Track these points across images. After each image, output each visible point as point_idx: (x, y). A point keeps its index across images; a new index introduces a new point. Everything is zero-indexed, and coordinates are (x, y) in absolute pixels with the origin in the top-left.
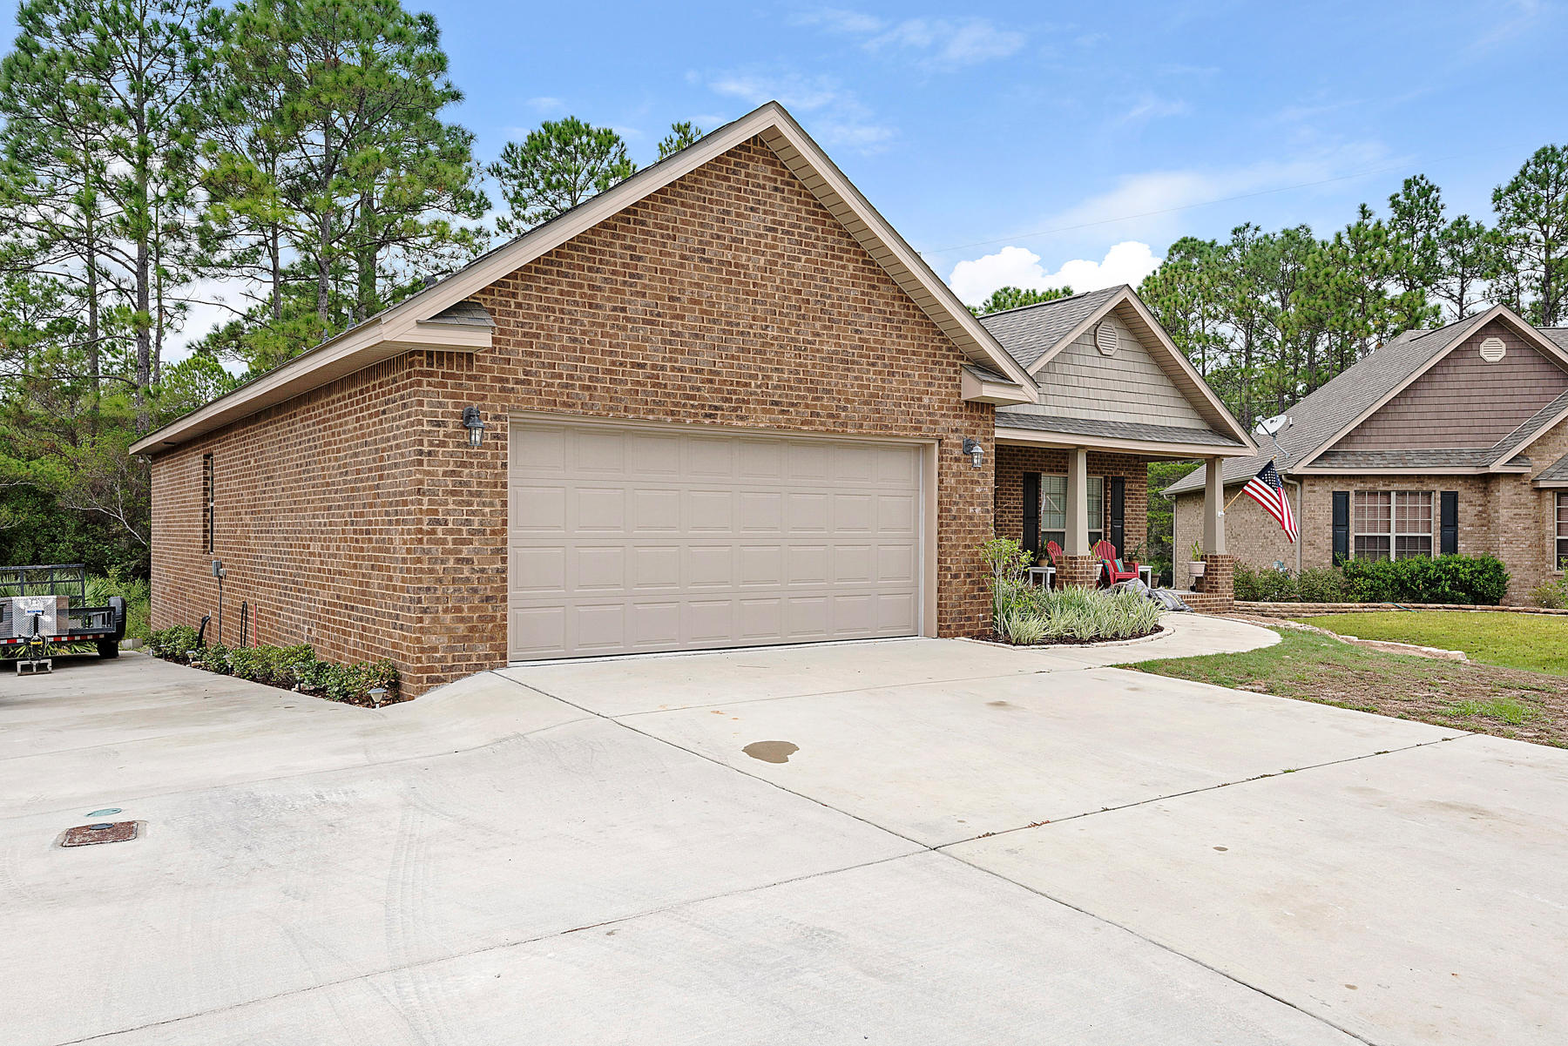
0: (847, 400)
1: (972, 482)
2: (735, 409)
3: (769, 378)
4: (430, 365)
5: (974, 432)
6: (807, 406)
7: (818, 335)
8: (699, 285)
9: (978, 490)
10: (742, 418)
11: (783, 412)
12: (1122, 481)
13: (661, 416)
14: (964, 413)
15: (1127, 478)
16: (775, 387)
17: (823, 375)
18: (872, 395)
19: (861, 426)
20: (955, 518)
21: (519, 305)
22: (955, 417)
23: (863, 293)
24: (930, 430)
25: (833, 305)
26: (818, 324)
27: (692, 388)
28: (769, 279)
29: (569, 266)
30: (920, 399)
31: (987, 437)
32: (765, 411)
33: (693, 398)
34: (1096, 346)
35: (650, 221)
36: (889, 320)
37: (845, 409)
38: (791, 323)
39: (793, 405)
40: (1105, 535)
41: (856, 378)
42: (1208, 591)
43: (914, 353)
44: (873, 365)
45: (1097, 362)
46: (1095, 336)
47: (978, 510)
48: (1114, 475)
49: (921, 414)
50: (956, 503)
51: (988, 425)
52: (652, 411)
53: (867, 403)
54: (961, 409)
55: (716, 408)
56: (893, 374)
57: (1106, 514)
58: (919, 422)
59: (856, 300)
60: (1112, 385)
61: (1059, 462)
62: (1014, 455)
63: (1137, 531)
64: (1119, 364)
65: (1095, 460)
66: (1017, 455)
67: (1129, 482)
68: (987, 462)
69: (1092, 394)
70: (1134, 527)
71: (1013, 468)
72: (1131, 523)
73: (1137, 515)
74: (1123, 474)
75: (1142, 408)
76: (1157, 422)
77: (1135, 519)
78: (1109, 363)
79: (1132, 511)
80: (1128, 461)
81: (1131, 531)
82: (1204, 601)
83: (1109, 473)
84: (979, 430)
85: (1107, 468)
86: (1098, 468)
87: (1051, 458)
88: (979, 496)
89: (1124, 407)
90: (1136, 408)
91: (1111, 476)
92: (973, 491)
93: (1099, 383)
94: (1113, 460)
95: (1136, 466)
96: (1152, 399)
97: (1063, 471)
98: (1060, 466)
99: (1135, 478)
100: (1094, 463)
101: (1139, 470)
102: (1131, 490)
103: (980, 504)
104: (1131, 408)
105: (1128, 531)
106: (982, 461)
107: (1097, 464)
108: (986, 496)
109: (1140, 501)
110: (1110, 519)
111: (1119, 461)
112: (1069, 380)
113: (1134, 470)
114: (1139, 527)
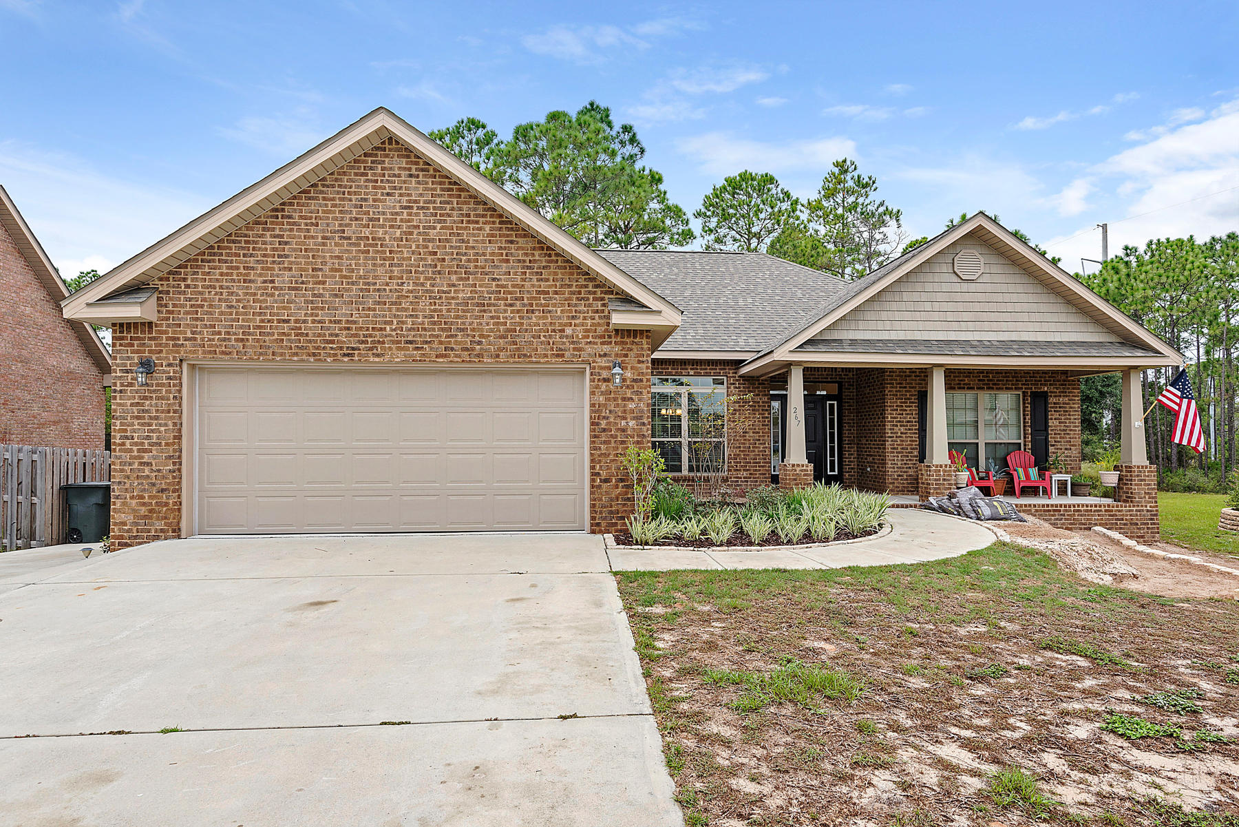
0: (481, 336)
1: (624, 399)
2: (371, 349)
3: (403, 323)
4: (122, 332)
5: (626, 356)
6: (441, 343)
7: (454, 285)
8: (338, 257)
9: (631, 405)
10: (378, 355)
11: (417, 349)
12: (1045, 396)
13: (304, 357)
14: (613, 340)
15: (1051, 392)
16: (410, 330)
17: (457, 317)
18: (509, 330)
19: (498, 356)
20: (604, 430)
21: (188, 286)
22: (602, 343)
23: (500, 248)
24: (574, 356)
25: (469, 261)
26: (454, 277)
27: (331, 335)
28: (405, 246)
29: (228, 255)
30: (563, 331)
31: (641, 359)
32: (399, 349)
33: (332, 342)
34: (955, 272)
35: (296, 215)
36: (528, 268)
37: (479, 343)
38: (427, 279)
39: (426, 342)
40: (1025, 445)
41: (492, 318)
43: (556, 292)
44: (511, 305)
45: (957, 287)
46: (953, 263)
47: (632, 423)
48: (1033, 390)
49: (564, 343)
50: (605, 418)
51: (642, 348)
52: (296, 354)
53: (501, 337)
54: (610, 337)
55: (353, 349)
56: (533, 312)
57: (1025, 426)
58: (561, 350)
59: (492, 254)
60: (977, 307)
61: (961, 381)
62: (906, 376)
63: (1067, 442)
64: (989, 288)
65: (1008, 377)
66: (909, 376)
67: (1055, 396)
68: (641, 380)
69: (950, 317)
70: (1063, 438)
71: (905, 387)
72: (1059, 434)
73: (1067, 427)
74: (1046, 389)
75: (1020, 326)
76: (1041, 337)
77: (1064, 430)
78: (972, 287)
79: (1060, 423)
80: (1053, 377)
81: (1059, 442)
82: (1112, 511)
83: (1028, 389)
84: (631, 354)
85: (1024, 384)
86: (1012, 385)
87: (952, 378)
88: (632, 411)
89: (995, 326)
90: (1011, 326)
91: (1029, 391)
92: (625, 405)
93: (960, 307)
94: (1033, 377)
95: (1064, 381)
96: (1034, 317)
97: (968, 388)
98: (964, 384)
99: (1063, 392)
100: (1007, 380)
101: (1069, 385)
102: (1058, 403)
103: (634, 418)
104: (1004, 326)
105: (1055, 442)
106: (635, 380)
107: (1011, 381)
108: (642, 411)
109: (1071, 413)
110: (1030, 431)
111: (1040, 377)
112: (920, 307)
113: (1062, 385)
114: (1070, 438)
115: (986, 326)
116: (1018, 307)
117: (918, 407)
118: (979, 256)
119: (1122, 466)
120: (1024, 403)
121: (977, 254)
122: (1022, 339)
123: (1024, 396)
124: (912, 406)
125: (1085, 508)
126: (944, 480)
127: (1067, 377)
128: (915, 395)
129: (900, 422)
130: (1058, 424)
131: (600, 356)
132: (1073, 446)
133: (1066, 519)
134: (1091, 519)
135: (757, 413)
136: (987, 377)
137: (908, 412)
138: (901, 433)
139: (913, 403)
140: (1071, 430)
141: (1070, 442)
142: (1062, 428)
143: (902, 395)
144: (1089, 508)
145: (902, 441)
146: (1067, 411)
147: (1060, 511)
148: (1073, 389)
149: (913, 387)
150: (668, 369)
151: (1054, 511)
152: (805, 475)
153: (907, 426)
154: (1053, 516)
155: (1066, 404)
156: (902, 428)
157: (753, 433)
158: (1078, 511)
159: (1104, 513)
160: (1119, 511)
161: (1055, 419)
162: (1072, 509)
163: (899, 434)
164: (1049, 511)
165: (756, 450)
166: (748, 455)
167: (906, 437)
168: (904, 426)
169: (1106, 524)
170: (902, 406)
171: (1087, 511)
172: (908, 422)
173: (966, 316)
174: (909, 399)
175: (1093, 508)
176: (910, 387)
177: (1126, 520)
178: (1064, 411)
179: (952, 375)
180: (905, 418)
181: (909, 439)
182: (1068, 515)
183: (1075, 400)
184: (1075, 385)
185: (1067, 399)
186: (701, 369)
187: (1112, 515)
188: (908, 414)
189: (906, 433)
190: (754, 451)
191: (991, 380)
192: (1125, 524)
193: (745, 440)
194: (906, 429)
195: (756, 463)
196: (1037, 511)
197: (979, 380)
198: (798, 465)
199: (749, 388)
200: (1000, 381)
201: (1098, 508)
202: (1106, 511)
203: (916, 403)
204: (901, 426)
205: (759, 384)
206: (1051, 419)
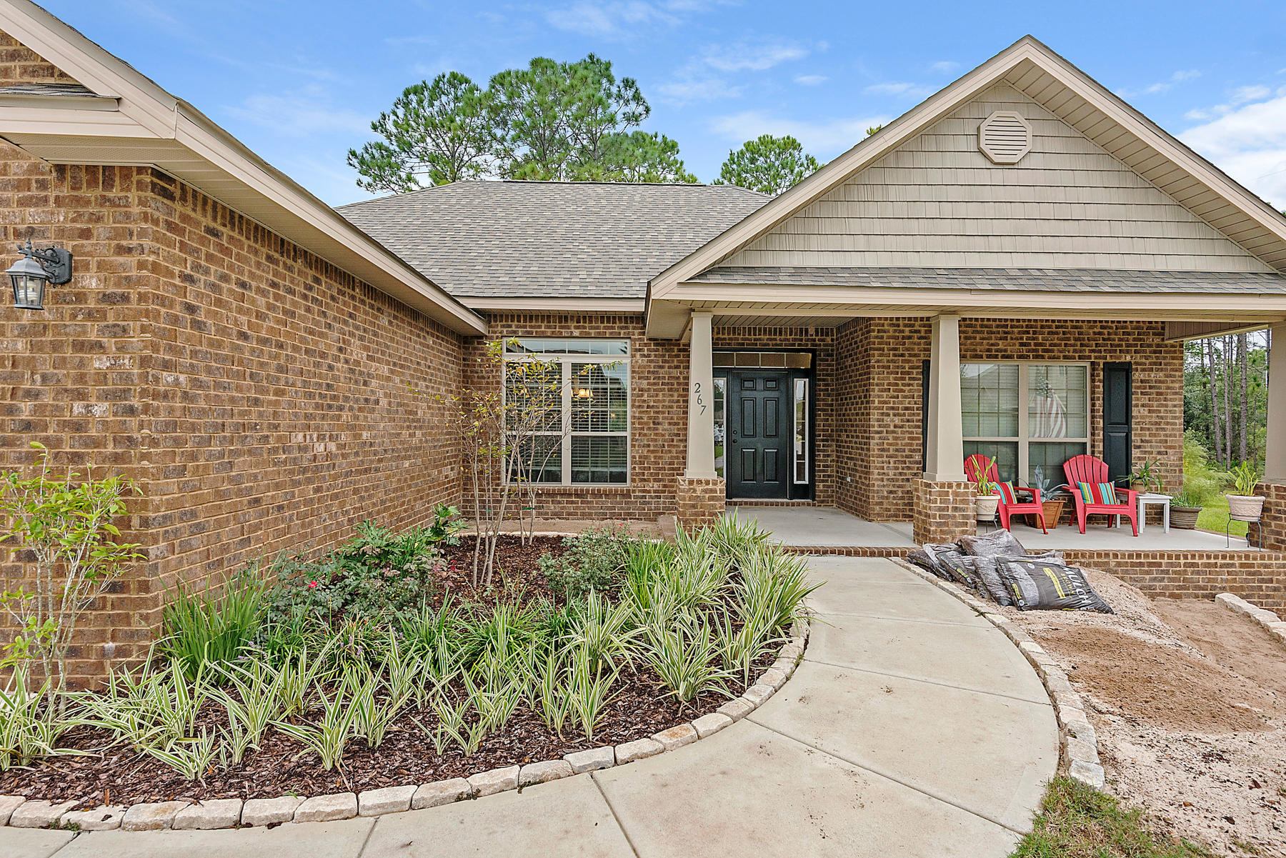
1: (78, 347)
5: (86, 234)
9: (99, 363)
12: (1126, 369)
14: (52, 194)
15: (1137, 363)
34: (981, 152)
40: (1093, 446)
42: (1272, 547)
45: (985, 177)
46: (978, 136)
47: (100, 409)
48: (1109, 360)
54: (43, 185)
57: (1093, 417)
60: (1019, 211)
61: (992, 345)
62: (903, 338)
63: (1161, 441)
64: (1041, 178)
65: (1068, 339)
66: (910, 338)
67: (1143, 370)
68: (125, 298)
69: (971, 228)
70: (1155, 435)
71: (902, 355)
72: (1149, 429)
73: (1162, 418)
74: (1128, 359)
75: (1094, 244)
76: (1131, 264)
77: (1156, 423)
78: (1011, 176)
79: (1150, 411)
80: (1140, 340)
81: (1147, 441)
82: (1252, 566)
83: (1100, 358)
85: (1093, 351)
86: (1075, 351)
87: (978, 340)
88: (102, 378)
89: (1050, 244)
90: (1079, 244)
91: (1102, 361)
92: (82, 364)
93: (990, 210)
94: (1109, 339)
95: (1158, 346)
96: (1119, 229)
97: (1003, 357)
98: (997, 351)
99: (1155, 364)
100: (1066, 345)
101: (1166, 352)
102: (1147, 381)
103: (106, 396)
104: (1066, 244)
105: (1142, 441)
106: (107, 299)
107: (1071, 345)
108: (128, 378)
109: (1169, 397)
110: (1101, 425)
111: (1120, 340)
112: (919, 210)
113: (1155, 352)
114: (1166, 436)
115: (1036, 244)
116: (1091, 212)
117: (922, 385)
118: (1025, 123)
119: (1268, 487)
120: (1093, 381)
121: (1020, 119)
122: (1098, 267)
123: (1093, 369)
124: (912, 385)
125: (1205, 560)
126: (955, 509)
127: (1163, 340)
128: (918, 367)
129: (893, 408)
130: (1146, 413)
131: (18, 234)
132: (1170, 447)
133: (1171, 580)
134: (1215, 580)
135: (676, 394)
136: (1034, 339)
137: (906, 393)
138: (895, 426)
139: (914, 379)
140: (1168, 423)
141: (1166, 441)
142: (1153, 420)
143: (898, 367)
144: (1212, 561)
145: (896, 438)
146: (1161, 394)
147: (1160, 565)
148: (1173, 358)
149: (915, 355)
150: (540, 327)
151: (1150, 564)
152: (711, 499)
153: (904, 415)
154: (1148, 573)
155: (1160, 382)
156: (896, 419)
157: (670, 424)
158: (1193, 565)
159: (1238, 569)
160: (1266, 566)
161: (1143, 406)
162: (1182, 561)
163: (892, 428)
164: (1141, 564)
165: (674, 450)
166: (660, 458)
167: (903, 433)
168: (898, 415)
169: (1242, 588)
170: (897, 385)
171: (1208, 565)
172: (907, 409)
173: (998, 227)
174: (909, 373)
175: (1220, 561)
176: (910, 355)
177: (1278, 581)
178: (1158, 394)
179: (978, 336)
180: (901, 403)
181: (907, 435)
182: (1174, 572)
183: (1175, 376)
184: (1175, 352)
185: (1161, 374)
186: (591, 328)
187: (1254, 574)
188: (905, 397)
189: (902, 427)
190: (670, 452)
191: (1041, 344)
192: (1275, 589)
193: (656, 434)
194: (902, 421)
195: (673, 469)
196: (1119, 564)
197: (1022, 344)
198: (699, 482)
199: (664, 356)
200: (1055, 345)
201: (1228, 561)
202: (1242, 565)
203: (919, 379)
204: (895, 415)
205: (680, 350)
206: (1137, 406)
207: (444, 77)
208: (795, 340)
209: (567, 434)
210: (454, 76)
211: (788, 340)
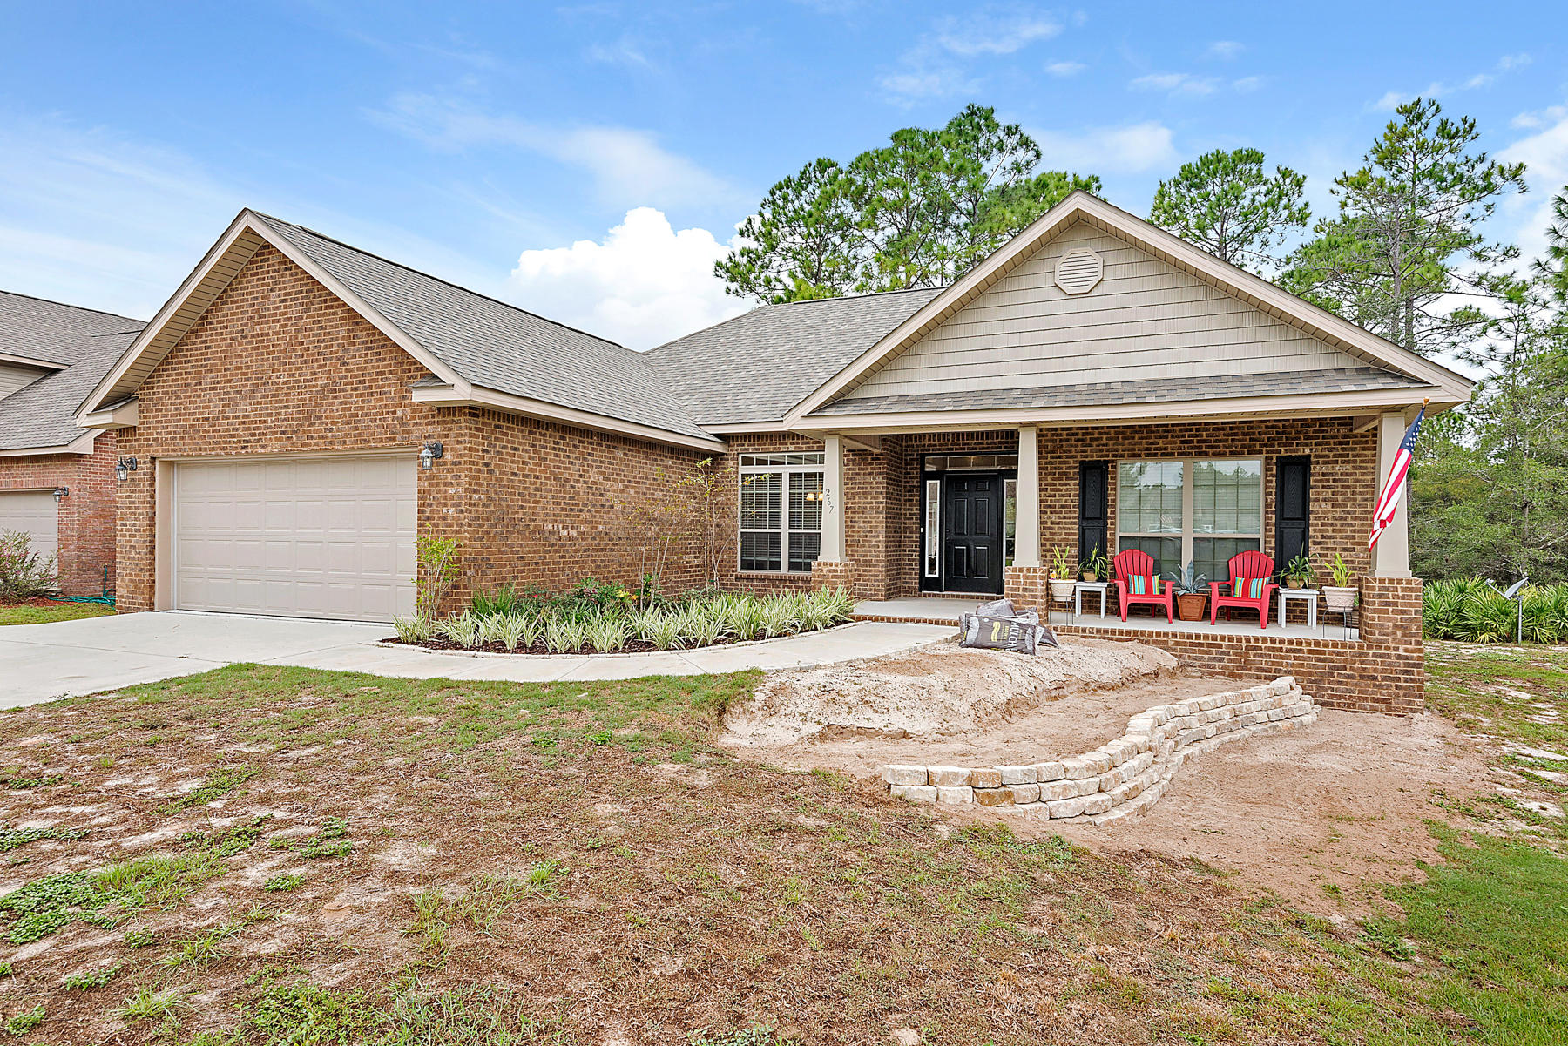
0: (332, 423)
1: (445, 484)
2: (258, 441)
3: (279, 414)
5: (447, 436)
6: (304, 432)
7: (315, 373)
8: (240, 356)
9: (451, 491)
10: (263, 447)
11: (288, 439)
12: (1305, 462)
13: (219, 451)
14: (436, 419)
15: (1317, 456)
16: (283, 421)
17: (316, 405)
18: (352, 416)
19: (345, 442)
20: (429, 518)
21: (154, 393)
22: (427, 424)
23: (349, 331)
24: (404, 438)
25: (326, 347)
26: (315, 365)
27: (233, 429)
28: (282, 339)
29: (177, 363)
30: (394, 413)
32: (277, 439)
33: (233, 436)
34: (1055, 286)
35: (215, 320)
36: (371, 348)
37: (331, 430)
38: (297, 369)
39: (294, 432)
40: (1266, 542)
41: (341, 403)
43: (391, 372)
44: (356, 389)
45: (1058, 307)
46: (1053, 272)
47: (452, 510)
48: (1283, 453)
49: (395, 426)
50: (430, 505)
51: (461, 427)
52: (213, 449)
53: (348, 423)
54: (433, 416)
55: (247, 442)
56: (372, 395)
57: (1265, 512)
58: (393, 433)
59: (343, 338)
60: (1093, 333)
61: (1152, 444)
62: (1061, 441)
63: (1347, 537)
64: (1113, 302)
65: (1236, 434)
66: (1067, 440)
67: (1325, 463)
69: (1046, 352)
70: (1340, 531)
71: (1060, 457)
72: (1332, 525)
73: (1349, 512)
74: (1307, 451)
75: (1163, 356)
77: (1341, 518)
78: (1085, 303)
79: (1333, 506)
80: (1323, 431)
81: (1330, 537)
82: (1323, 653)
83: (1272, 452)
84: (451, 433)
85: (1265, 445)
86: (1243, 446)
87: (1136, 440)
88: (452, 498)
89: (1121, 360)
90: (1148, 357)
91: (1275, 455)
92: (446, 492)
93: (1063, 336)
94: (1284, 433)
95: (1345, 436)
96: (1191, 340)
97: (1162, 455)
98: (1156, 449)
99: (1341, 456)
100: (1233, 440)
101: (1354, 443)
102: (1332, 474)
103: (454, 505)
104: (1136, 359)
105: (1323, 537)
106: (454, 463)
107: (1239, 441)
108: (460, 497)
109: (1358, 490)
110: (1274, 520)
111: (1297, 432)
112: (1002, 341)
113: (1341, 443)
114: (1354, 531)
115: (1105, 361)
117: (1079, 484)
118: (1096, 256)
119: (1360, 579)
120: (1265, 476)
121: (1091, 252)
123: (1265, 464)
124: (1069, 484)
125: (1269, 645)
127: (1351, 430)
128: (1075, 468)
129: (1050, 506)
130: (1329, 508)
131: (425, 437)
132: (1359, 544)
133: (1230, 660)
134: (1280, 664)
135: (869, 497)
136: (1197, 436)
137: (1063, 492)
138: (1052, 523)
139: (1071, 479)
140: (1356, 518)
141: (1354, 537)
142: (1338, 515)
143: (1055, 468)
144: (1277, 645)
145: (1053, 534)
146: (1348, 487)
147: (1220, 646)
148: (1364, 449)
149: (1072, 457)
150: (765, 444)
151: (1209, 645)
153: (1061, 512)
154: (1207, 653)
155: (1347, 474)
156: (1053, 516)
157: (864, 522)
158: (1255, 648)
159: (1306, 655)
160: (1338, 654)
161: (1325, 500)
162: (1244, 644)
163: (1049, 525)
164: (1200, 645)
165: (867, 544)
166: (857, 551)
167: (1059, 529)
168: (1055, 512)
169: (1310, 673)
170: (1055, 484)
171: (1273, 649)
172: (1063, 506)
173: (1071, 349)
174: (1066, 473)
175: (1285, 646)
176: (1067, 457)
177: (1352, 669)
178: (1343, 487)
179: (1137, 436)
180: (1058, 501)
181: (1064, 531)
182: (1234, 654)
183: (1366, 468)
184: (1367, 442)
185: (1349, 466)
186: (803, 443)
187: (1323, 660)
188: (1062, 496)
189: (1059, 523)
190: (864, 546)
191: (1205, 441)
192: (1348, 677)
193: (853, 531)
194: (1059, 518)
195: (866, 561)
196: (1177, 643)
197: (1183, 442)
199: (860, 464)
200: (1220, 441)
201: (1294, 646)
202: (1310, 652)
203: (1076, 479)
204: (1052, 513)
205: (873, 459)
206: (1317, 500)
207: (810, 165)
208: (1001, 443)
209: (785, 531)
210: (820, 163)
211: (995, 443)
